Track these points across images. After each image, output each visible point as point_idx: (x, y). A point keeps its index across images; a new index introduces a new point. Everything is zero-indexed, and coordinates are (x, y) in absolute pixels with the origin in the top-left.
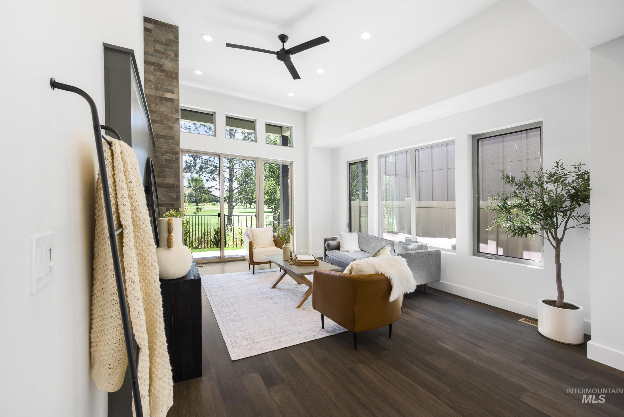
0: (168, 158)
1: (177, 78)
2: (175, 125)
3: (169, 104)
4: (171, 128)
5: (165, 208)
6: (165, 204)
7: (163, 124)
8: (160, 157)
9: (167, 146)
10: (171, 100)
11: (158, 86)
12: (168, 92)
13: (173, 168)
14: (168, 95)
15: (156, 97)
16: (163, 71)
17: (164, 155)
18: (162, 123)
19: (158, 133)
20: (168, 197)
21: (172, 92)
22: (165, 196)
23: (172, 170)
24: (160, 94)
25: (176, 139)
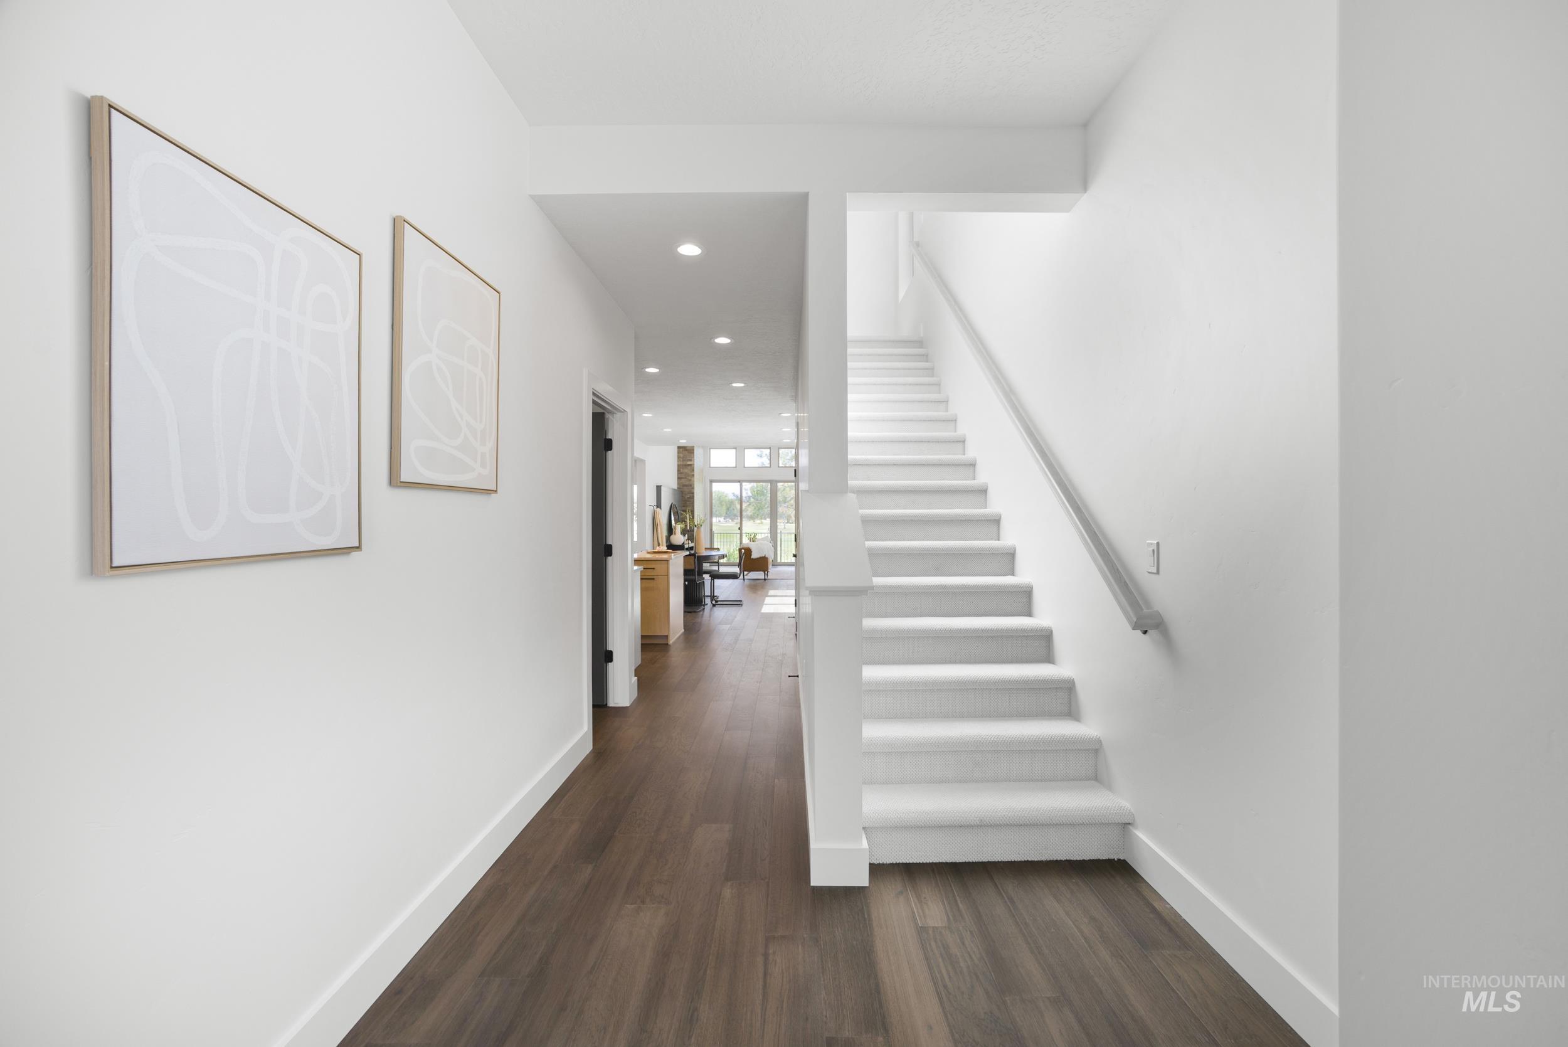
1: (693, 453)
3: (689, 467)
10: (690, 465)
14: (689, 463)
15: (683, 465)
16: (687, 450)
18: (686, 478)
21: (691, 460)
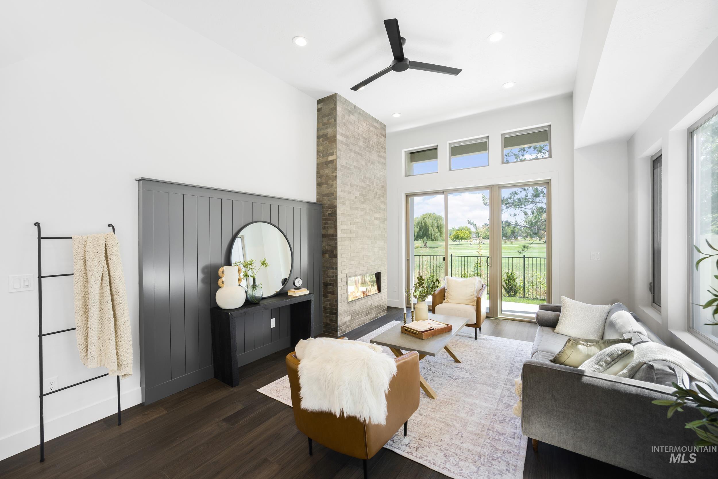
0: (330, 212)
2: (334, 183)
4: (332, 186)
5: (328, 254)
6: (328, 251)
7: (327, 184)
8: (325, 212)
9: (329, 202)
11: (325, 153)
12: (330, 156)
13: (332, 221)
16: (327, 139)
17: (327, 210)
19: (324, 193)
20: (330, 245)
22: (328, 245)
23: (332, 222)
24: (325, 160)
25: (335, 195)
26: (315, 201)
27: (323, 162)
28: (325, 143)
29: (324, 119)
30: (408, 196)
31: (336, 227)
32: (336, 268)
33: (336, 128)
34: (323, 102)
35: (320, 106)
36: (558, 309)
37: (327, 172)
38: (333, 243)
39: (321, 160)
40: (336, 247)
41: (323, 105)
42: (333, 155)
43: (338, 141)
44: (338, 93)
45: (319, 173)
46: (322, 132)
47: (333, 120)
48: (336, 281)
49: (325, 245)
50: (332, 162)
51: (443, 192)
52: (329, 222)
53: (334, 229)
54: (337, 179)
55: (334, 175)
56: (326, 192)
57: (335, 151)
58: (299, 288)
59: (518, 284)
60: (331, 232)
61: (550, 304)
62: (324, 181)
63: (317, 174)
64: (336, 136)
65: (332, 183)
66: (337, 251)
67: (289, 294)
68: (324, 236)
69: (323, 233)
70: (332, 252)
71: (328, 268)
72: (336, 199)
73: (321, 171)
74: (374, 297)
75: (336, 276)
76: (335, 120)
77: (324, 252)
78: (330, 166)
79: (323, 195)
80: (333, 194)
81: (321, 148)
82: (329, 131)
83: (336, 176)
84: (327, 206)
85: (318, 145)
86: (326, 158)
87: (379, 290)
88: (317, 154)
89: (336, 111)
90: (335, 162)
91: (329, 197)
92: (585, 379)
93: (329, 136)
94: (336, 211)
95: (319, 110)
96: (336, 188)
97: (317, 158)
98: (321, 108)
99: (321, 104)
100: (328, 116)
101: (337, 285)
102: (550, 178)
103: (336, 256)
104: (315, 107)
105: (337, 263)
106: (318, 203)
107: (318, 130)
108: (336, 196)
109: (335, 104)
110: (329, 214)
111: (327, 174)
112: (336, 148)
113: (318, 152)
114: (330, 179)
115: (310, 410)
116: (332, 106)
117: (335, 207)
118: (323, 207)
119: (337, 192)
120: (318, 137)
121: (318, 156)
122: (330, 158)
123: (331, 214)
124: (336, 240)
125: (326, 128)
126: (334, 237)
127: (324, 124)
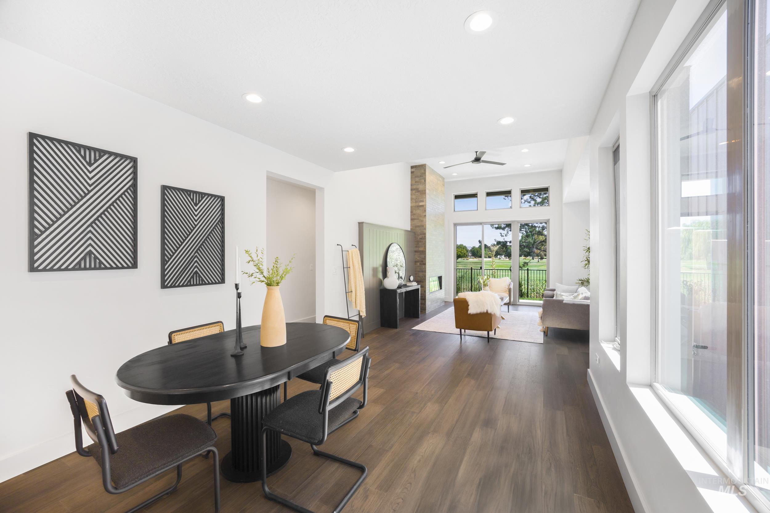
0: (421, 237)
2: (424, 219)
4: (422, 221)
7: (418, 219)
8: (417, 236)
11: (417, 200)
12: (421, 202)
17: (419, 235)
22: (419, 257)
24: (417, 204)
25: (424, 226)
26: (409, 229)
27: (415, 206)
28: (417, 193)
29: (416, 179)
30: (456, 225)
31: (425, 247)
32: (425, 272)
33: (425, 185)
34: (415, 167)
35: (413, 170)
36: (554, 290)
37: (419, 212)
38: (423, 256)
39: (414, 204)
40: (425, 258)
41: (416, 170)
42: (423, 202)
43: (426, 193)
44: (427, 164)
45: (413, 212)
46: (414, 187)
47: (423, 180)
48: (425, 279)
49: (416, 257)
50: (422, 206)
51: (480, 224)
52: (420, 243)
53: (424, 247)
54: (426, 217)
55: (424, 214)
56: (418, 225)
57: (425, 200)
58: (412, 282)
59: (523, 290)
60: (421, 249)
61: (549, 288)
62: (416, 217)
63: (411, 213)
64: (425, 191)
65: (422, 219)
66: (426, 261)
67: (407, 285)
68: (415, 252)
69: (415, 250)
70: (422, 261)
71: (419, 271)
72: (425, 229)
73: (414, 211)
74: (437, 293)
75: (425, 276)
76: (425, 181)
77: (416, 262)
78: (421, 208)
79: (415, 226)
80: (423, 226)
81: (414, 197)
82: (421, 187)
83: (425, 215)
84: (419, 233)
85: (411, 195)
86: (418, 203)
87: (441, 288)
88: (411, 200)
89: (425, 176)
90: (424, 206)
91: (420, 228)
92: (564, 302)
93: (420, 189)
94: (425, 237)
95: (412, 172)
96: (426, 222)
97: (411, 203)
98: (414, 171)
99: (414, 169)
100: (420, 177)
101: (425, 281)
102: (549, 218)
103: (425, 264)
104: (409, 170)
105: (426, 268)
106: (412, 231)
107: (411, 185)
108: (426, 227)
109: (425, 170)
110: (420, 238)
111: (418, 213)
112: (425, 198)
113: (412, 199)
114: (421, 217)
115: (472, 314)
116: (423, 171)
117: (425, 234)
118: (415, 234)
119: (426, 225)
120: (412, 190)
121: (412, 202)
122: (421, 204)
123: (421, 238)
124: (425, 254)
125: (418, 185)
126: (424, 252)
127: (416, 182)
